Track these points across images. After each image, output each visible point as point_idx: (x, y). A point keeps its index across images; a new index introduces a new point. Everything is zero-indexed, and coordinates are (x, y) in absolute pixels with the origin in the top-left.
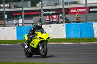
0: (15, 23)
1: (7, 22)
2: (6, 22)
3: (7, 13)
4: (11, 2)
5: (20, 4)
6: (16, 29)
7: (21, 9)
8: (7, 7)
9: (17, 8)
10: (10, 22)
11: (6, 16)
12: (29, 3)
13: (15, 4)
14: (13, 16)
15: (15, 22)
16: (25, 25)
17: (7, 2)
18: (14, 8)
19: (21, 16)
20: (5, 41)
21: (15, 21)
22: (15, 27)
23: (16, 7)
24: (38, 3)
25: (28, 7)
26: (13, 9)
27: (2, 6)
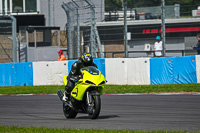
0: (146, 49)
1: (132, 47)
2: (128, 47)
3: (131, 29)
4: (139, 6)
5: (157, 10)
6: (149, 62)
7: (159, 21)
8: (131, 17)
9: (152, 18)
10: (136, 48)
11: (129, 36)
12: (177, 8)
13: (147, 10)
14: (143, 34)
15: (147, 47)
16: (167, 54)
17: (130, 6)
18: (146, 18)
19: (160, 35)
20: (126, 86)
21: (146, 45)
22: (148, 59)
23: (148, 16)
24: (196, 8)
25: (173, 17)
26: (143, 22)
27: (121, 14)
